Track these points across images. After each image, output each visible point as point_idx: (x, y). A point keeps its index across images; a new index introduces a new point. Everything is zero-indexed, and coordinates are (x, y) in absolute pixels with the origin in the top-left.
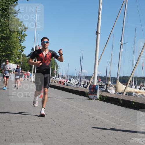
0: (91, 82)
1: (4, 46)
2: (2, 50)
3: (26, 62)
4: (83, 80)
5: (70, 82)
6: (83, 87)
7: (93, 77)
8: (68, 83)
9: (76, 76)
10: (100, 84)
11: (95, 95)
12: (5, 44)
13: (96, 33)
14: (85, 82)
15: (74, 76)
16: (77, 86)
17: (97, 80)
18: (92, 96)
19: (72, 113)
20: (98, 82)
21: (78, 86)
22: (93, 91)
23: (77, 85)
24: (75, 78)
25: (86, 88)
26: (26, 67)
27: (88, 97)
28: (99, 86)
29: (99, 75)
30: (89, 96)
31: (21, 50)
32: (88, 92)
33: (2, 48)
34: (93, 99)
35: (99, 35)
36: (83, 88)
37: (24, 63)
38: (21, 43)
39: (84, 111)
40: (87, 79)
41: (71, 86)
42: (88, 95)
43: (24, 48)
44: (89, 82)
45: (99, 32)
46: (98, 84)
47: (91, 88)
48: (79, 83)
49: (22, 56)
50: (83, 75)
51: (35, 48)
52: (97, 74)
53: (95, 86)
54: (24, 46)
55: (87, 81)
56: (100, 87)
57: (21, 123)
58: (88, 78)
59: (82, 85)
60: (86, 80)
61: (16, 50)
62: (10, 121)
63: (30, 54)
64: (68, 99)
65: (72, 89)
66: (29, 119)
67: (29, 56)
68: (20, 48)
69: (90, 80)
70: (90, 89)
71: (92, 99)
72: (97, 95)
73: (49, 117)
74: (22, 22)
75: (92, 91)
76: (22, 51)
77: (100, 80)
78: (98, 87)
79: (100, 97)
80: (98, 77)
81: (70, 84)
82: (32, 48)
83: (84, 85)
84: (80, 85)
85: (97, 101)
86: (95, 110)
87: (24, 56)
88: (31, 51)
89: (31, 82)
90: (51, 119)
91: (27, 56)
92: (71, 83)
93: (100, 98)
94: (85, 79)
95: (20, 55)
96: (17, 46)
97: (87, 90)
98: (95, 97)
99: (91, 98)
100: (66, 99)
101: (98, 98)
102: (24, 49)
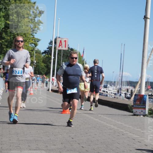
0: (137, 91)
1: (9, 38)
2: (6, 44)
3: (42, 61)
4: (125, 88)
5: (106, 90)
6: (125, 97)
7: (139, 82)
8: (103, 92)
9: (115, 82)
10: (150, 94)
11: (142, 110)
12: (10, 36)
13: (144, 19)
14: (128, 90)
15: (112, 82)
16: (116, 96)
17: (146, 87)
18: (138, 111)
19: (110, 135)
20: (147, 90)
21: (118, 96)
22: (140, 103)
23: (115, 94)
24: (112, 84)
25: (129, 98)
26: (40, 68)
27: (132, 112)
28: (149, 95)
29: (148, 79)
30: (134, 110)
31: (34, 44)
32: (132, 104)
33: (6, 41)
34: (140, 115)
35: (148, 21)
36: (125, 99)
37: (38, 63)
38: (34, 34)
39: (127, 132)
40: (130, 86)
41: (107, 96)
42: (132, 109)
43: (38, 41)
44: (133, 90)
45: (149, 16)
46: (146, 93)
47: (137, 99)
48: (118, 92)
49: (36, 53)
50: (124, 80)
51: (55, 40)
52: (146, 78)
53: (143, 96)
54: (38, 38)
55: (130, 88)
56: (149, 98)
57: (35, 150)
58: (133, 84)
59: (123, 95)
60: (128, 87)
61: (27, 45)
62: (19, 148)
63: (47, 49)
64: (102, 116)
65: (108, 100)
66: (47, 145)
67: (45, 52)
68: (32, 41)
69: (135, 87)
70: (135, 101)
71: (137, 115)
72: (145, 108)
73: (76, 141)
74: (35, 3)
75: (138, 103)
76: (36, 45)
77: (150, 88)
78: (148, 97)
79: (150, 112)
80: (146, 83)
81: (105, 93)
82: (50, 41)
83: (126, 94)
84: (120, 95)
85: (146, 117)
86: (142, 131)
87: (38, 52)
88: (49, 45)
89: (49, 90)
90: (79, 144)
91: (43, 53)
92: (107, 92)
93: (150, 114)
94: (128, 85)
95: (32, 51)
96: (28, 37)
97: (131, 102)
98: (142, 112)
99: (136, 113)
100: (100, 115)
101: (147, 113)
102: (38, 43)
